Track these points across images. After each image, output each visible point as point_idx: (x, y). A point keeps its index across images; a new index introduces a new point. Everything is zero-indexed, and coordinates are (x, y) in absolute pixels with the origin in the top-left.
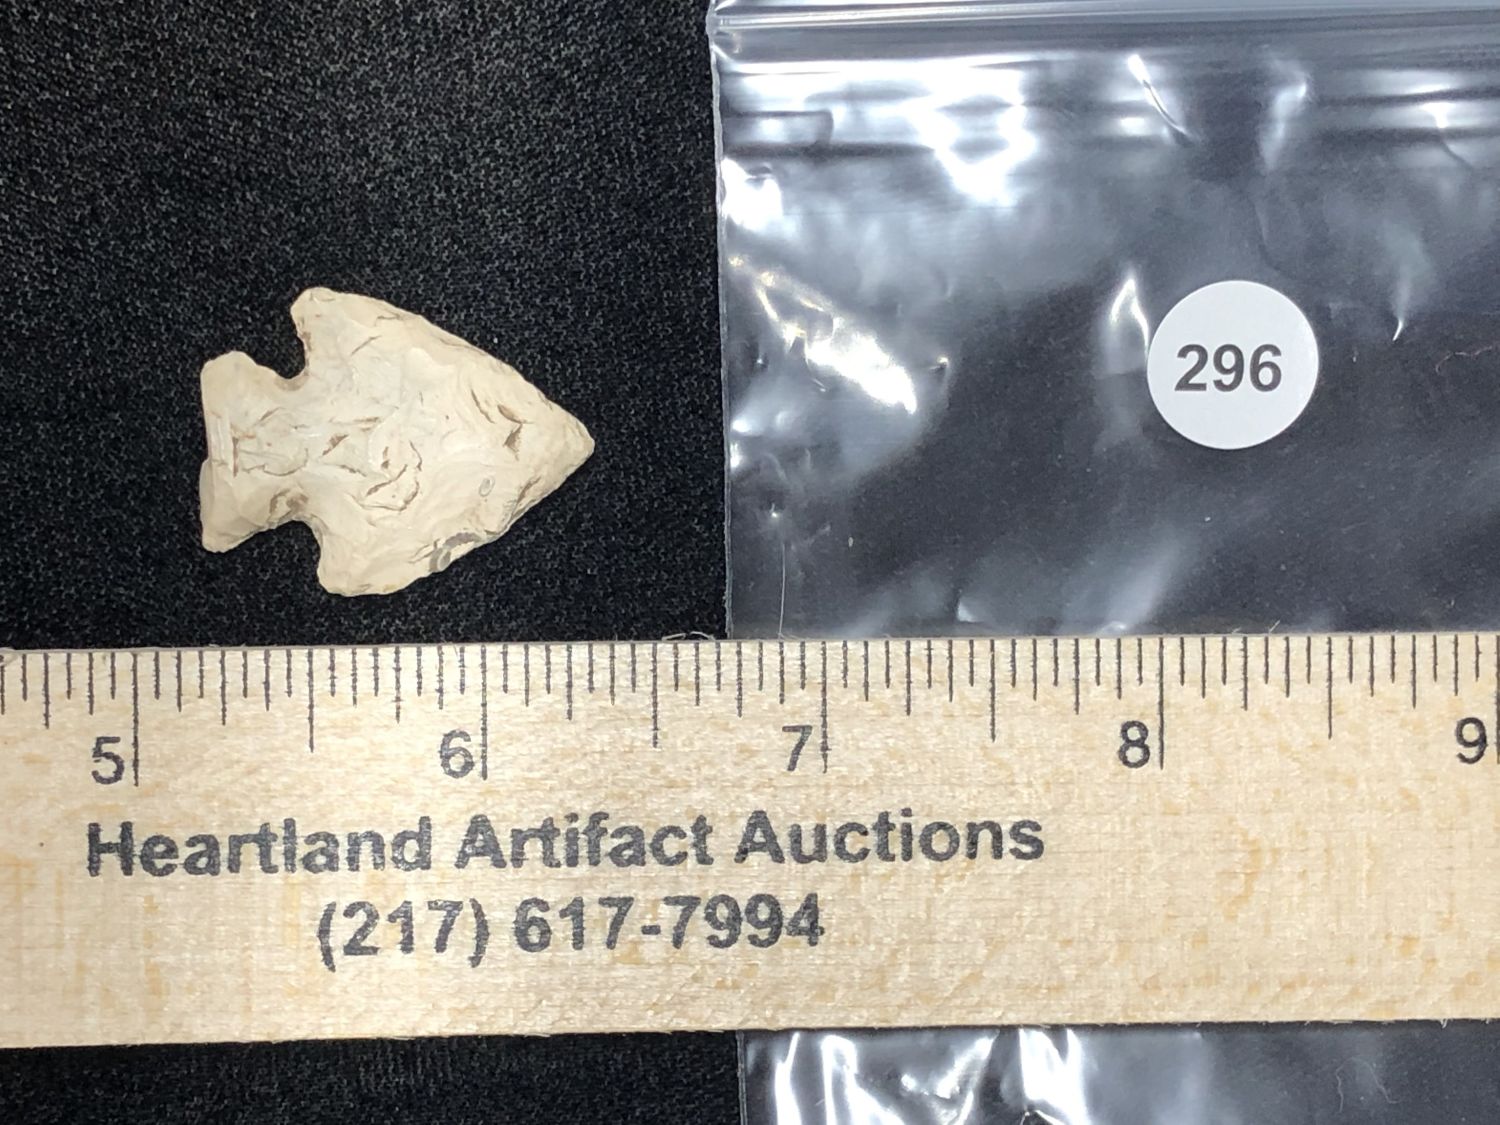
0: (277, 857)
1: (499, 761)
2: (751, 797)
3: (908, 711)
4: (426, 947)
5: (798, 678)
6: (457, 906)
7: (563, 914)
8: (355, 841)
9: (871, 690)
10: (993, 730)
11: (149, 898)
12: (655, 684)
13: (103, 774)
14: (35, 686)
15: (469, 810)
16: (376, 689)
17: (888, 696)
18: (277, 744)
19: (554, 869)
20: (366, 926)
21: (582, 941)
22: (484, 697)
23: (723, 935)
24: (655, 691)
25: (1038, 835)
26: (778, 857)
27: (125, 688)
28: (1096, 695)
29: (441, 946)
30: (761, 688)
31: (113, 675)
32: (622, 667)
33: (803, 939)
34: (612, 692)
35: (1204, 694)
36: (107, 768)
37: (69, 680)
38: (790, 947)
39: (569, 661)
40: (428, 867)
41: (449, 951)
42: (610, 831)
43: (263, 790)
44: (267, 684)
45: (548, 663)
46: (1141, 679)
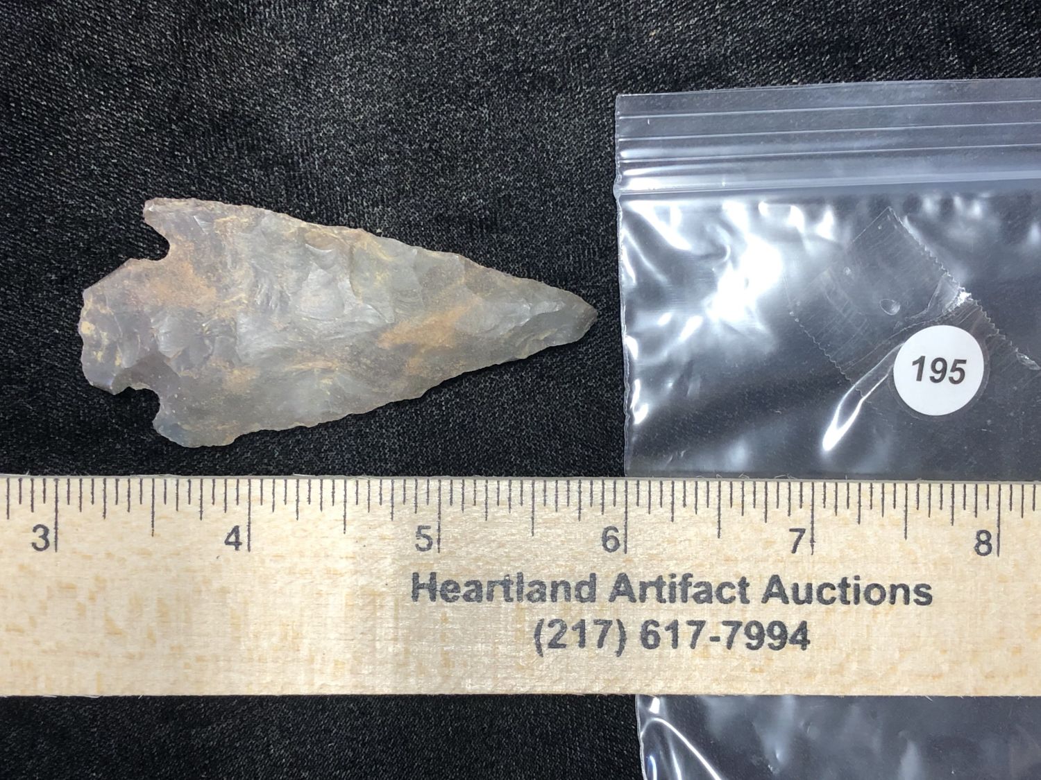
0: (513, 594)
1: (634, 543)
2: (771, 567)
3: (859, 522)
4: (593, 645)
5: (799, 502)
6: (609, 623)
7: (668, 629)
8: (555, 586)
9: (838, 510)
10: (906, 533)
11: (445, 613)
12: (719, 503)
13: (421, 546)
14: (386, 497)
15: (617, 570)
16: (568, 502)
17: (849, 514)
18: (514, 531)
19: (663, 605)
20: (560, 632)
21: (677, 645)
22: (626, 508)
23: (754, 643)
24: (719, 508)
25: (929, 591)
26: (786, 601)
27: (434, 499)
28: (964, 515)
29: (600, 645)
30: (778, 507)
31: (428, 492)
32: (702, 493)
33: (798, 646)
34: (696, 509)
35: (1022, 516)
36: (423, 543)
37: (404, 494)
38: (792, 650)
39: (673, 491)
40: (594, 601)
41: (605, 647)
42: (693, 584)
43: (507, 557)
44: (510, 499)
45: (661, 491)
46: (988, 507)
